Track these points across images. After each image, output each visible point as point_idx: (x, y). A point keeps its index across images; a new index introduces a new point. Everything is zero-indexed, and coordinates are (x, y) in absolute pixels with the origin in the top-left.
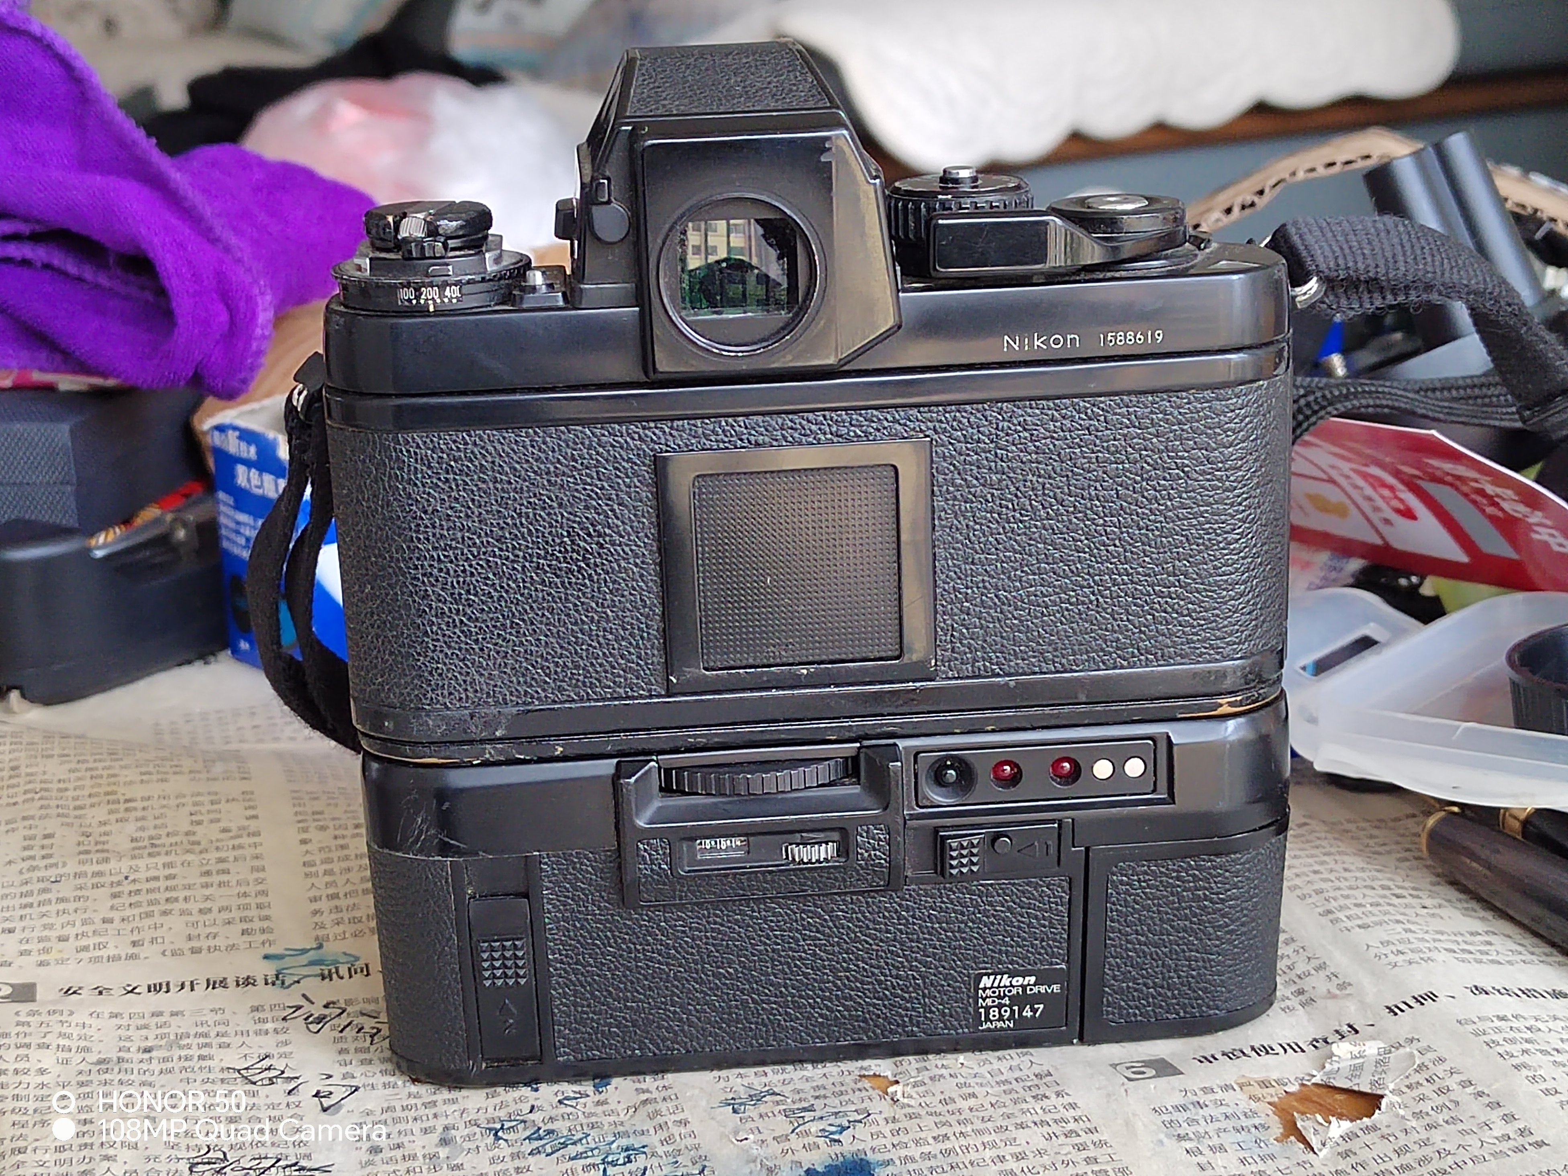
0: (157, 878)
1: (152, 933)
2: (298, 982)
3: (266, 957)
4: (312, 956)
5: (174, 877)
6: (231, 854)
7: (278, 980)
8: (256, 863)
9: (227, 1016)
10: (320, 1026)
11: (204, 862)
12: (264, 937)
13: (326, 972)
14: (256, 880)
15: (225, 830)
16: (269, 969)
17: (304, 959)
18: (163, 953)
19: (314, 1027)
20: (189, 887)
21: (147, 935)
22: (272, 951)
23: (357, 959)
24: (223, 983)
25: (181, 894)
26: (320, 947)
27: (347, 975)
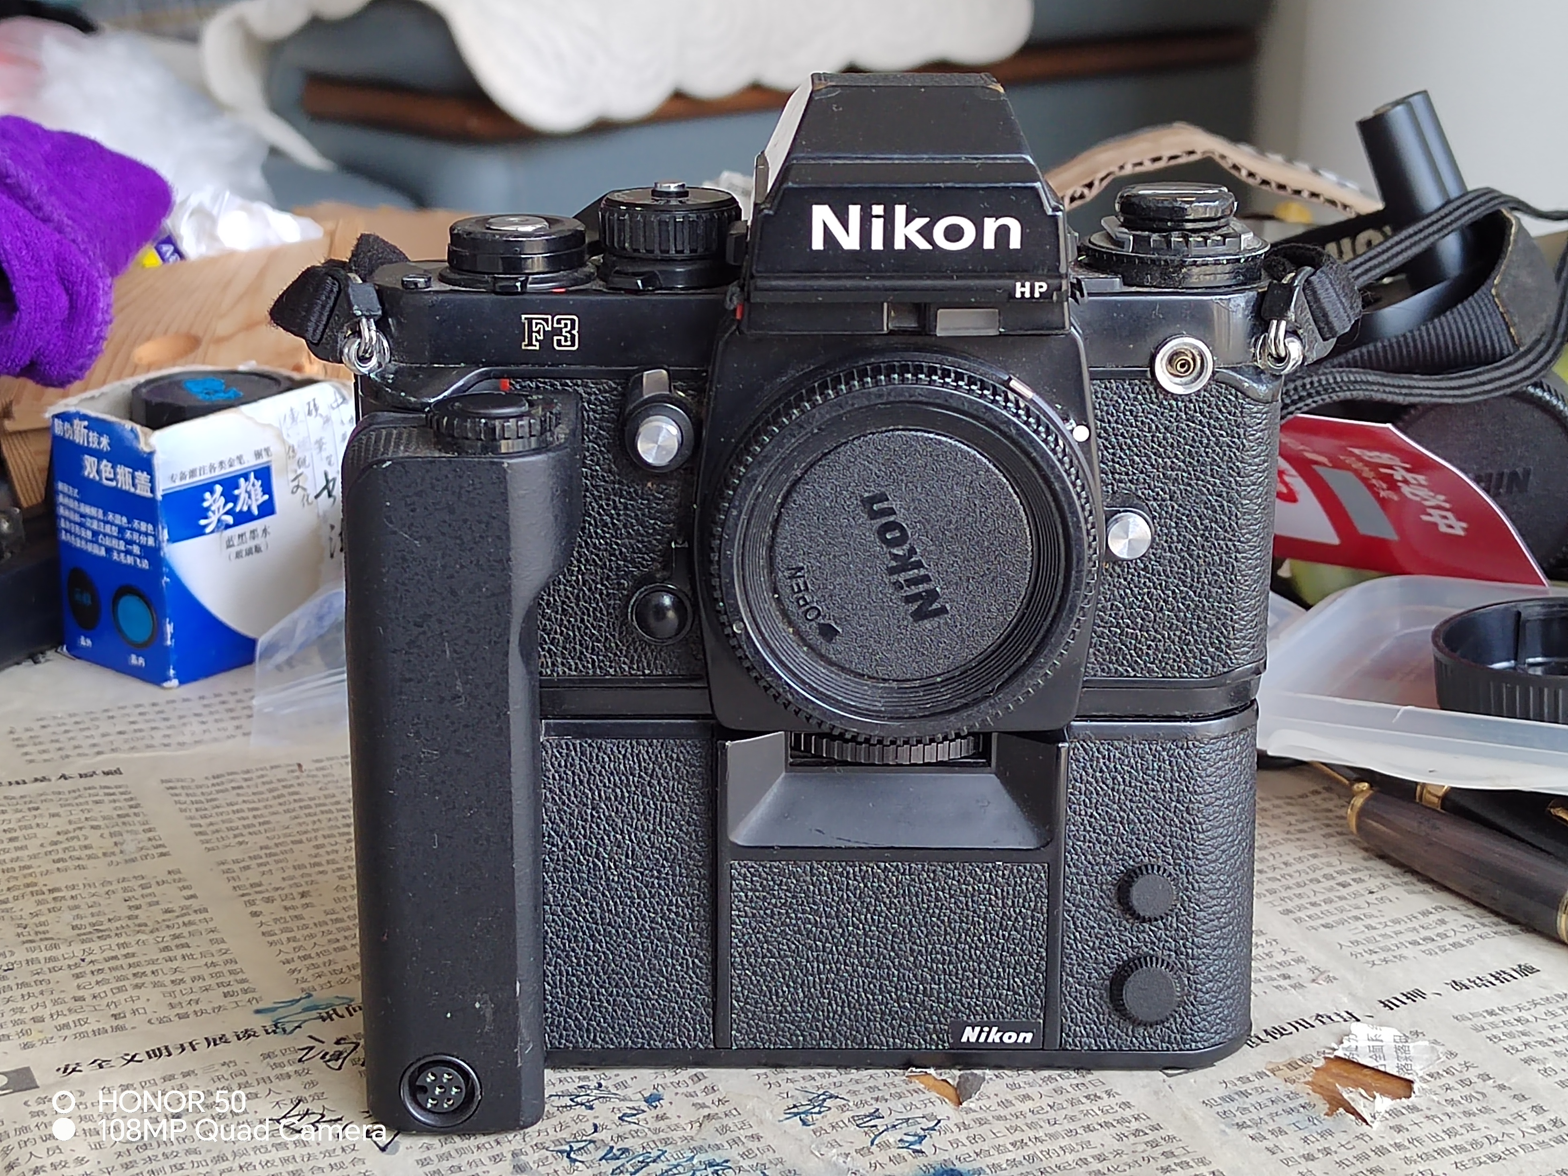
0: (115, 958)
1: (130, 1006)
2: (299, 1027)
3: (258, 1012)
4: (304, 1003)
5: (133, 955)
6: (185, 931)
7: (277, 1027)
8: (212, 936)
9: (241, 1066)
10: (340, 1061)
11: (160, 940)
12: (249, 996)
13: (325, 1015)
14: (220, 950)
15: (167, 911)
16: (267, 1021)
17: (298, 1007)
18: (149, 1021)
19: (335, 1064)
20: (153, 962)
21: (127, 1007)
22: (261, 1006)
23: (352, 1000)
24: (223, 1039)
25: (148, 969)
26: (309, 996)
27: (346, 1014)
